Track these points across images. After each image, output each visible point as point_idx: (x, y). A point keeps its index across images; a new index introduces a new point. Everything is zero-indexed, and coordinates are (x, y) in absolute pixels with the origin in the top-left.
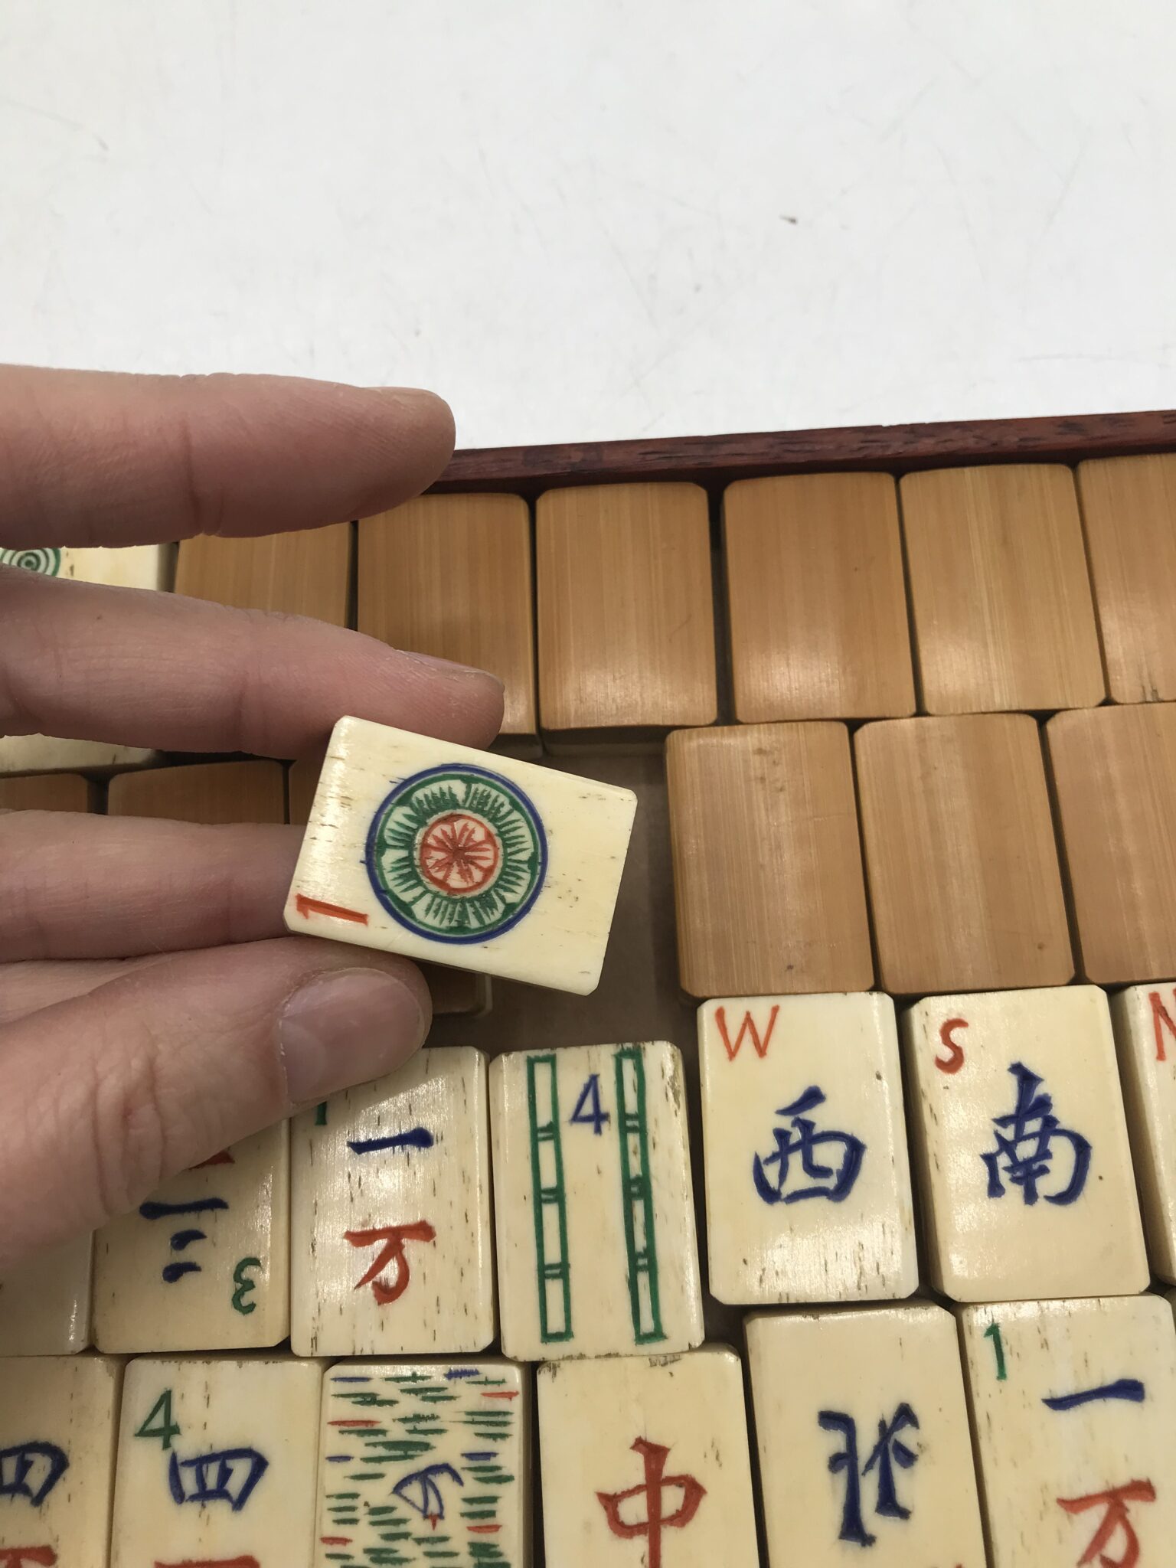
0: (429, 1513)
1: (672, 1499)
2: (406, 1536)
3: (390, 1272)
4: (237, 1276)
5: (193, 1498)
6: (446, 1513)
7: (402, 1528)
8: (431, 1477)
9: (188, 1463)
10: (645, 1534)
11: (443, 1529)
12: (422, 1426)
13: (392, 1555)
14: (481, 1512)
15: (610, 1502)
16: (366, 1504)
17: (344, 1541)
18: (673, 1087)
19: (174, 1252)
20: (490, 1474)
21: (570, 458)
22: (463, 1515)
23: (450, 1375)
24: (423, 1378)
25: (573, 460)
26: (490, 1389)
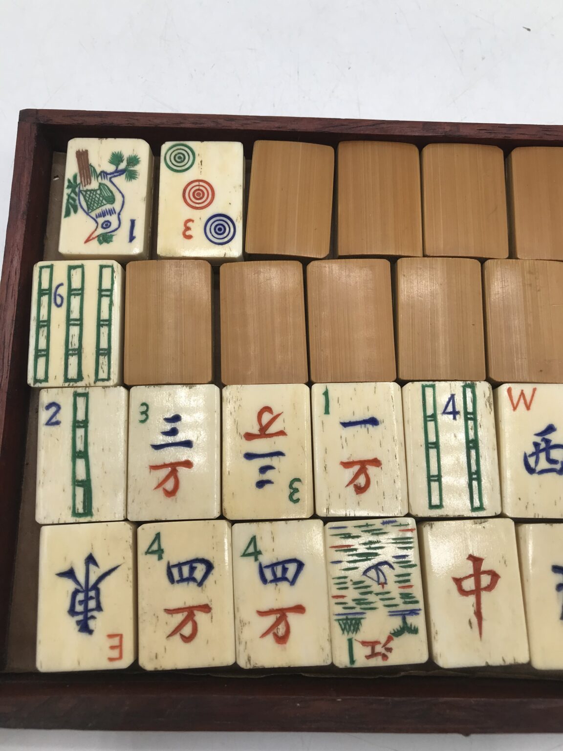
0: (380, 582)
1: (485, 580)
2: (371, 592)
3: (362, 480)
4: (291, 486)
5: (271, 581)
6: (388, 582)
7: (369, 590)
8: (379, 567)
9: (267, 567)
10: (474, 594)
11: (387, 588)
12: (373, 546)
13: (366, 601)
14: (404, 580)
15: (458, 581)
16: (351, 580)
17: (343, 597)
18: (489, 402)
19: (261, 475)
20: (406, 564)
21: (444, 128)
22: (396, 582)
23: (384, 523)
24: (371, 525)
25: (446, 130)
26: (402, 528)
